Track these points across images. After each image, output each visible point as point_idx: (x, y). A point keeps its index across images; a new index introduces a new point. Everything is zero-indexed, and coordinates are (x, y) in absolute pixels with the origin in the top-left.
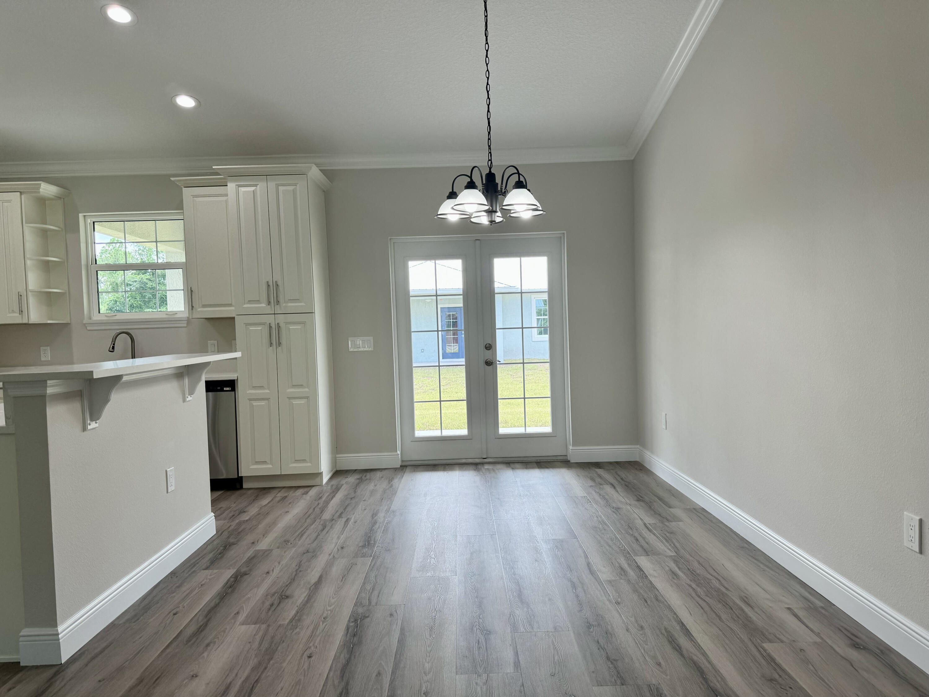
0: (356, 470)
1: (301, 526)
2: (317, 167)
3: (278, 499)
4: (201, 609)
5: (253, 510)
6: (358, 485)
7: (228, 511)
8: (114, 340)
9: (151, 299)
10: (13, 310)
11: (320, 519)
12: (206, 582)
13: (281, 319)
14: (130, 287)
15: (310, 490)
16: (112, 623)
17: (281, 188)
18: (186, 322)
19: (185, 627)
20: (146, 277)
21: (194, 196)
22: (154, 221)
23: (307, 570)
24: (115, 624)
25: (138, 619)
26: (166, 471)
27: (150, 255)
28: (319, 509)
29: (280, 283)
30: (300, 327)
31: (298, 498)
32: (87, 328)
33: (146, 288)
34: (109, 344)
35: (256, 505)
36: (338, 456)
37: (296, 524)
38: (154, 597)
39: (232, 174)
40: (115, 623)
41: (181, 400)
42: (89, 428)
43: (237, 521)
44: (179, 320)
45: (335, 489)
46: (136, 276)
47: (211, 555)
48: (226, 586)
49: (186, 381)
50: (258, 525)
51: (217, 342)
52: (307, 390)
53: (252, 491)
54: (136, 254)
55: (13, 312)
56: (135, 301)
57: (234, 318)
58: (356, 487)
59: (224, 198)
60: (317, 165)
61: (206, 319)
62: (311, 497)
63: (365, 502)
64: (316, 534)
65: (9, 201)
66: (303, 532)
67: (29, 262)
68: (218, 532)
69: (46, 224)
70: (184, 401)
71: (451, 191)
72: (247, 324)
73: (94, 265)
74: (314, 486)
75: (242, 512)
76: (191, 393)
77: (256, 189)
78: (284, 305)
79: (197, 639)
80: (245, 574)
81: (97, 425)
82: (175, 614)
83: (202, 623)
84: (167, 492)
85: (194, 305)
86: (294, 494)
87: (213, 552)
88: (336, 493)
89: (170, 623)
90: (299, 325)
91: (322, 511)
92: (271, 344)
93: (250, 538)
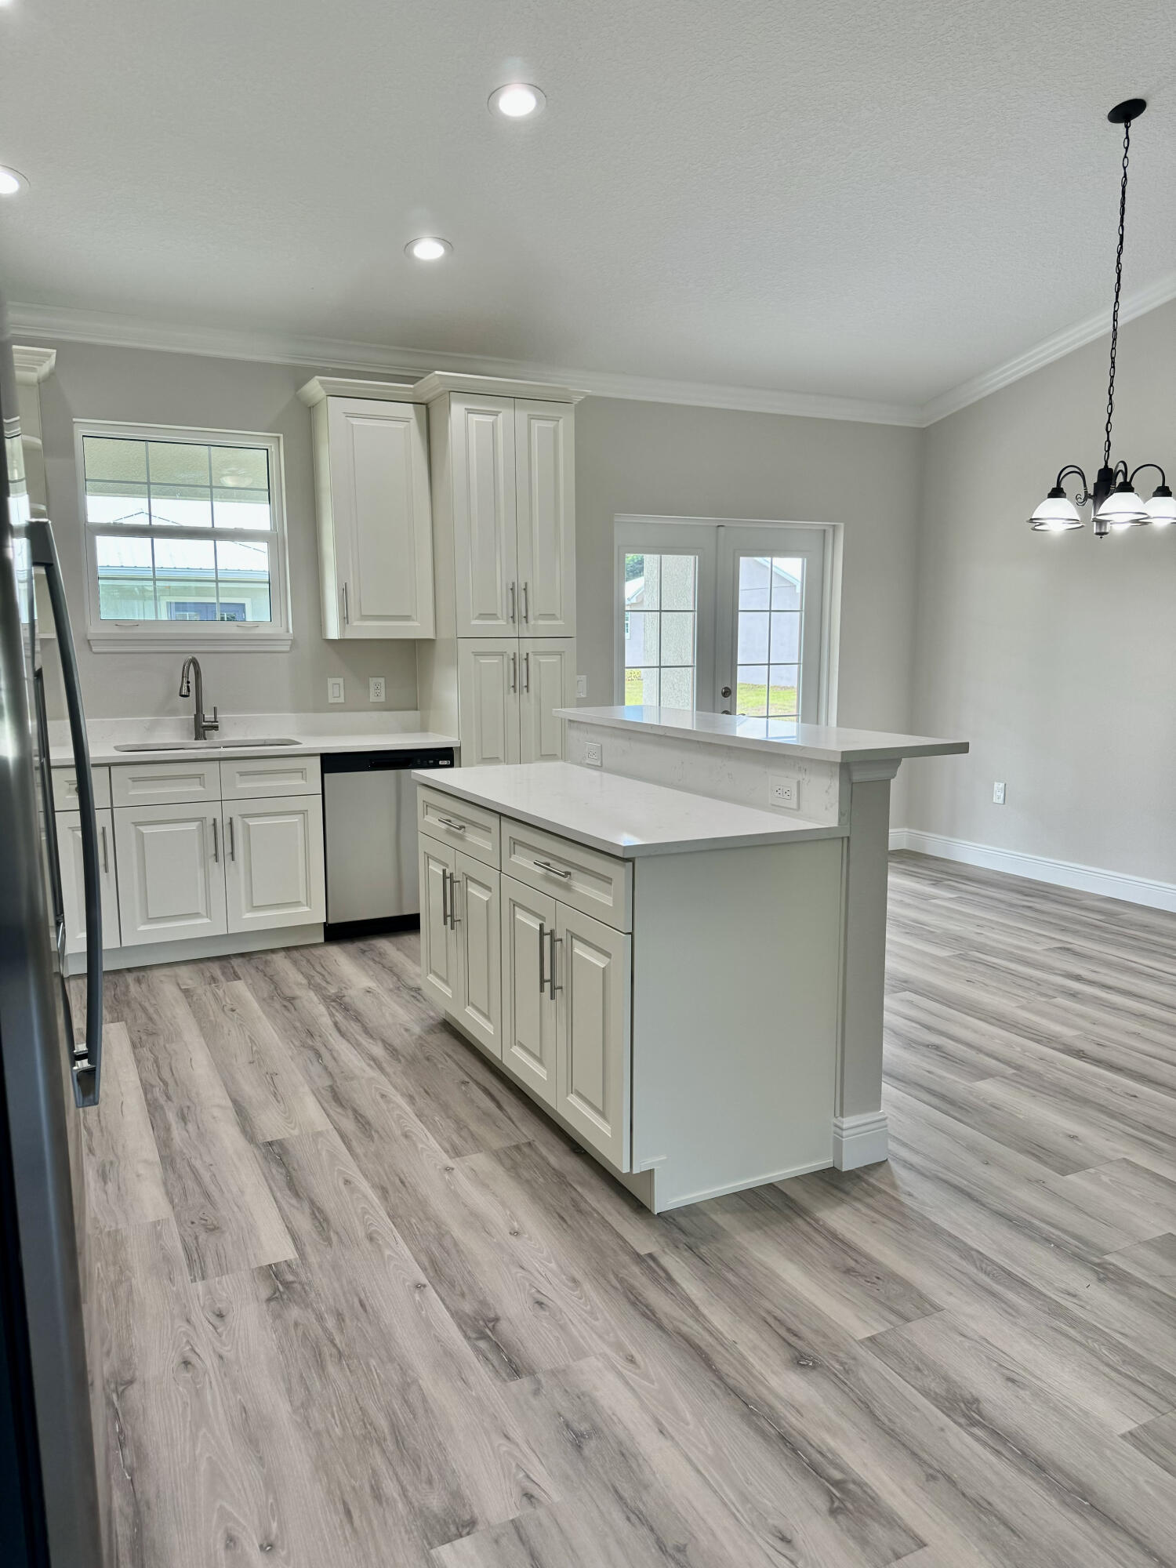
8: (187, 675)
17: (536, 424)
18: (289, 643)
21: (349, 415)
29: (529, 586)
32: (92, 649)
39: (470, 389)
51: (344, 680)
57: (431, 641)
71: (1055, 486)
72: (476, 654)
77: (496, 420)
78: (536, 622)
85: (346, 616)
90: (554, 656)
92: (512, 688)
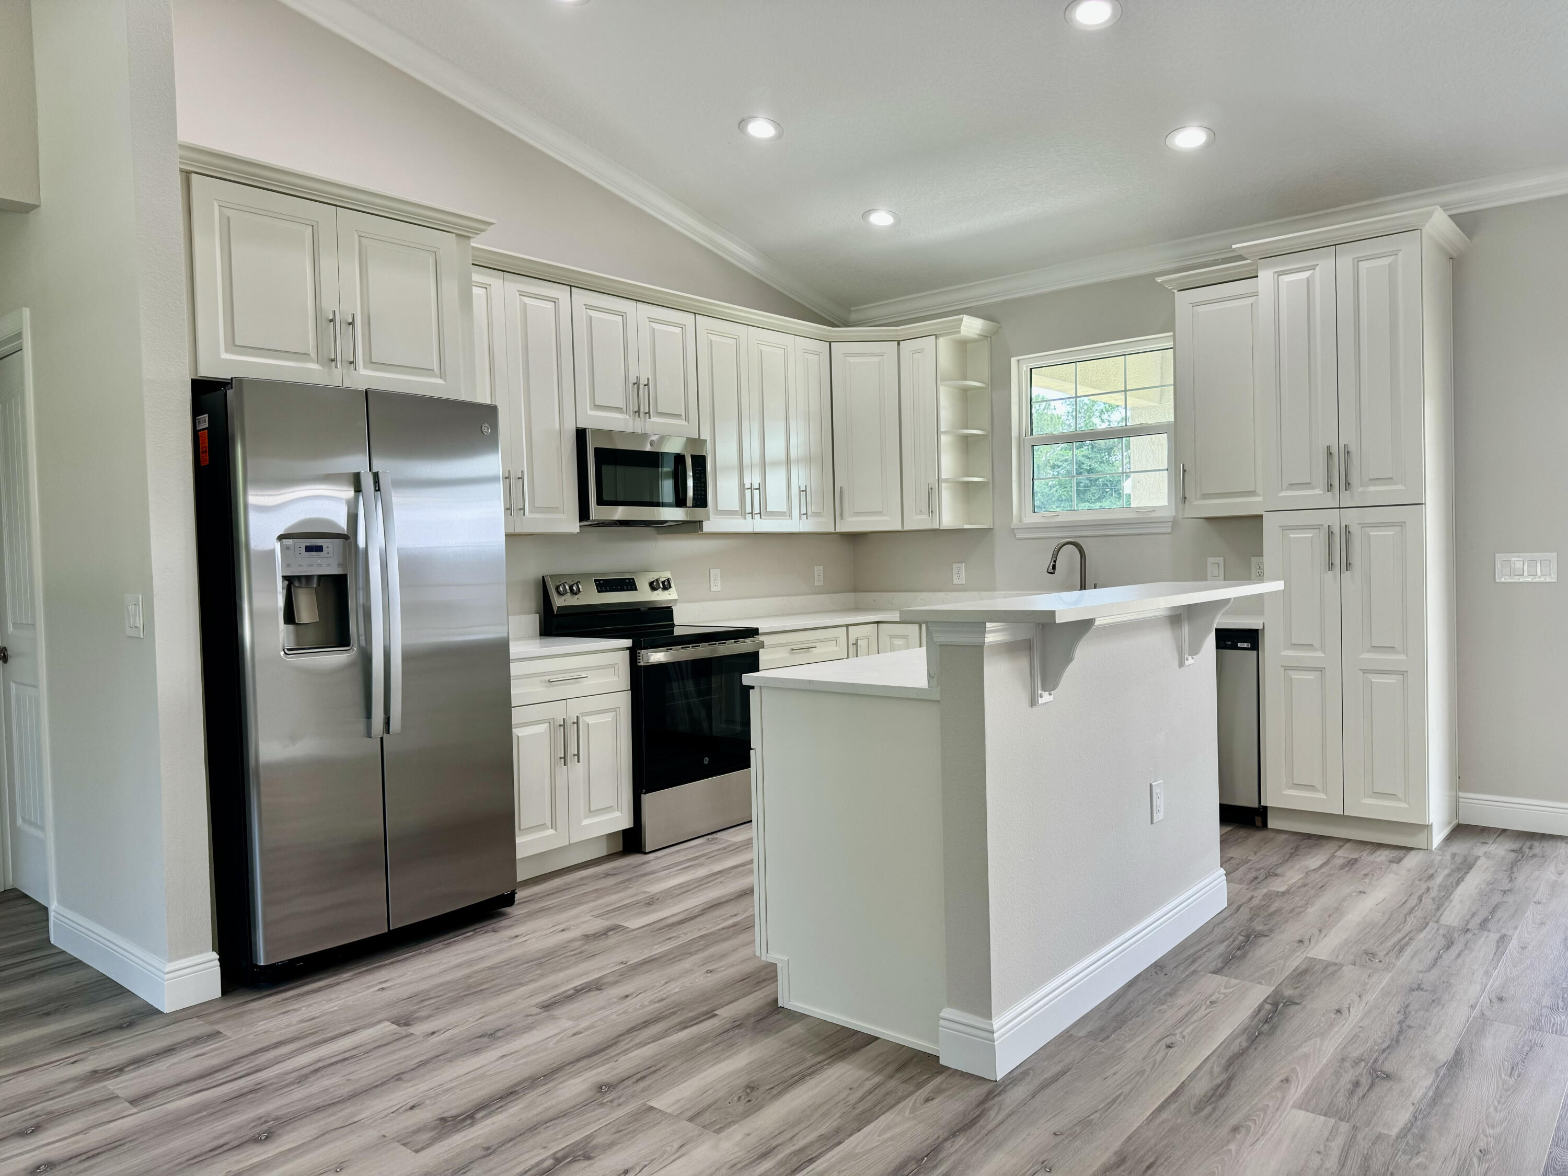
0: (1505, 830)
1: (1398, 930)
2: (1444, 210)
3: (1338, 862)
4: (1214, 1051)
5: (1292, 875)
6: (1514, 864)
7: (1245, 866)
8: (1055, 556)
9: (1087, 487)
10: (921, 511)
11: (1437, 922)
12: (1218, 998)
13: (1352, 518)
14: (1057, 470)
15: (1405, 855)
16: (1067, 1031)
17: (1364, 266)
18: (1170, 524)
19: (1192, 1077)
20: (1082, 453)
21: (1194, 305)
22: (1123, 357)
23: (1424, 1029)
24: (1071, 1035)
25: (1108, 1037)
26: (1151, 785)
27: (1090, 417)
28: (1431, 900)
29: (1352, 449)
30: (1392, 533)
31: (1381, 868)
32: (1015, 536)
33: (1082, 470)
34: (1047, 562)
35: (1297, 866)
36: (1461, 794)
37: (1386, 923)
38: (1130, 1003)
39: (1269, 253)
40: (1071, 1032)
41: (1176, 663)
42: (1040, 702)
43: (1265, 891)
44: (1160, 522)
45: (1462, 863)
46: (1068, 451)
47: (1222, 948)
48: (1258, 1017)
49: (1186, 629)
50: (1307, 908)
51: (1224, 559)
52: (1402, 657)
53: (1284, 837)
54: (1069, 418)
55: (921, 512)
56: (1064, 491)
57: (1261, 517)
58: (1512, 868)
59: (1250, 300)
60: (1445, 207)
61: (1206, 518)
62: (1409, 871)
63: (1540, 906)
64: (1434, 953)
65: (921, 351)
66: (1403, 942)
67: (943, 439)
68: (1231, 904)
69: (966, 380)
70: (1181, 664)
72: (1285, 528)
73: (1029, 437)
74: (1412, 849)
75: (1271, 874)
76: (1194, 651)
77: (1312, 275)
78: (1360, 489)
79: (1214, 1109)
80: (1291, 1002)
81: (1051, 698)
82: (1169, 1047)
83: (1218, 1081)
84: (1152, 823)
85: (1186, 496)
86: (1371, 858)
87: (1226, 943)
88: (1467, 873)
89: (1162, 1061)
90: (1392, 528)
91: (1440, 904)
92: (1331, 566)
93: (1291, 931)
